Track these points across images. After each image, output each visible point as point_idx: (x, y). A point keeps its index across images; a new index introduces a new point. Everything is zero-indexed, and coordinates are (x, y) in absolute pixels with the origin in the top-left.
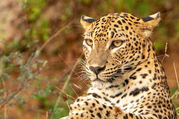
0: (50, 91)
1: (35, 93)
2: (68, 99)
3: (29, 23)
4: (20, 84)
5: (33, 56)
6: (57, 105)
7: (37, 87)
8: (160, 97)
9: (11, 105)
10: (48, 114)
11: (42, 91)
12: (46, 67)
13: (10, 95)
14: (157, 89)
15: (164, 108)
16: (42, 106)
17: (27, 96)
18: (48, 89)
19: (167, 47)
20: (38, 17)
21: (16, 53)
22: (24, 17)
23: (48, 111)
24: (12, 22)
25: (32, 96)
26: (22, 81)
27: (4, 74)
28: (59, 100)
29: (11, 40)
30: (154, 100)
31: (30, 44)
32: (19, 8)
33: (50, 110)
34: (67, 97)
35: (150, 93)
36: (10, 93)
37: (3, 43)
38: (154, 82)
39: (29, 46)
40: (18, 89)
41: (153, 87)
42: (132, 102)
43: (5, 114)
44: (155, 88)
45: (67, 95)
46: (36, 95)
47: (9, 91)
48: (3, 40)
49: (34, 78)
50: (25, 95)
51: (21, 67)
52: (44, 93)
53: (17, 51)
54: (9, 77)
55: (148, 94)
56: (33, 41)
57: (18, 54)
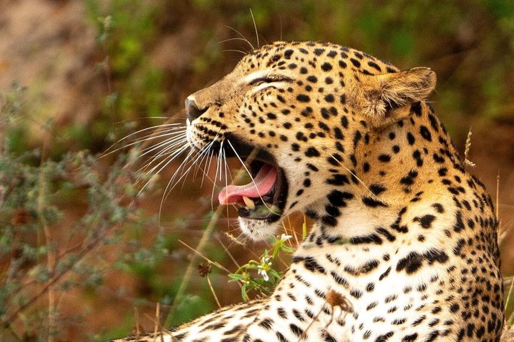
0: (165, 251)
1: (127, 257)
2: (210, 272)
3: (114, 78)
4: (90, 234)
5: (124, 163)
6: (183, 286)
7: (134, 241)
8: (478, 279)
9: (66, 286)
10: (161, 311)
11: (146, 252)
12: (155, 189)
13: (65, 261)
14: (469, 256)
15: (485, 304)
16: (146, 290)
17: (107, 265)
18: (159, 246)
19: (469, 142)
20: (135, 64)
21: (80, 154)
22: (100, 64)
23: (161, 303)
24: (70, 76)
25: (120, 265)
26: (94, 226)
27: (49, 208)
28: (189, 274)
29: (67, 121)
30: (465, 287)
31: (115, 133)
32: (88, 41)
33: (166, 300)
34: (208, 267)
35: (452, 269)
36: (63, 255)
37: (48, 130)
38: (456, 237)
39: (112, 137)
40: (85, 247)
41: (457, 252)
42: (407, 290)
43: (51, 308)
44: (464, 253)
45: (209, 261)
46: (130, 263)
47: (62, 252)
48: (48, 123)
49: (125, 219)
50: (103, 261)
51: (92, 190)
52: (149, 256)
53: (82, 149)
54: (60, 214)
55: (448, 271)
56: (123, 125)
57: (86, 156)
